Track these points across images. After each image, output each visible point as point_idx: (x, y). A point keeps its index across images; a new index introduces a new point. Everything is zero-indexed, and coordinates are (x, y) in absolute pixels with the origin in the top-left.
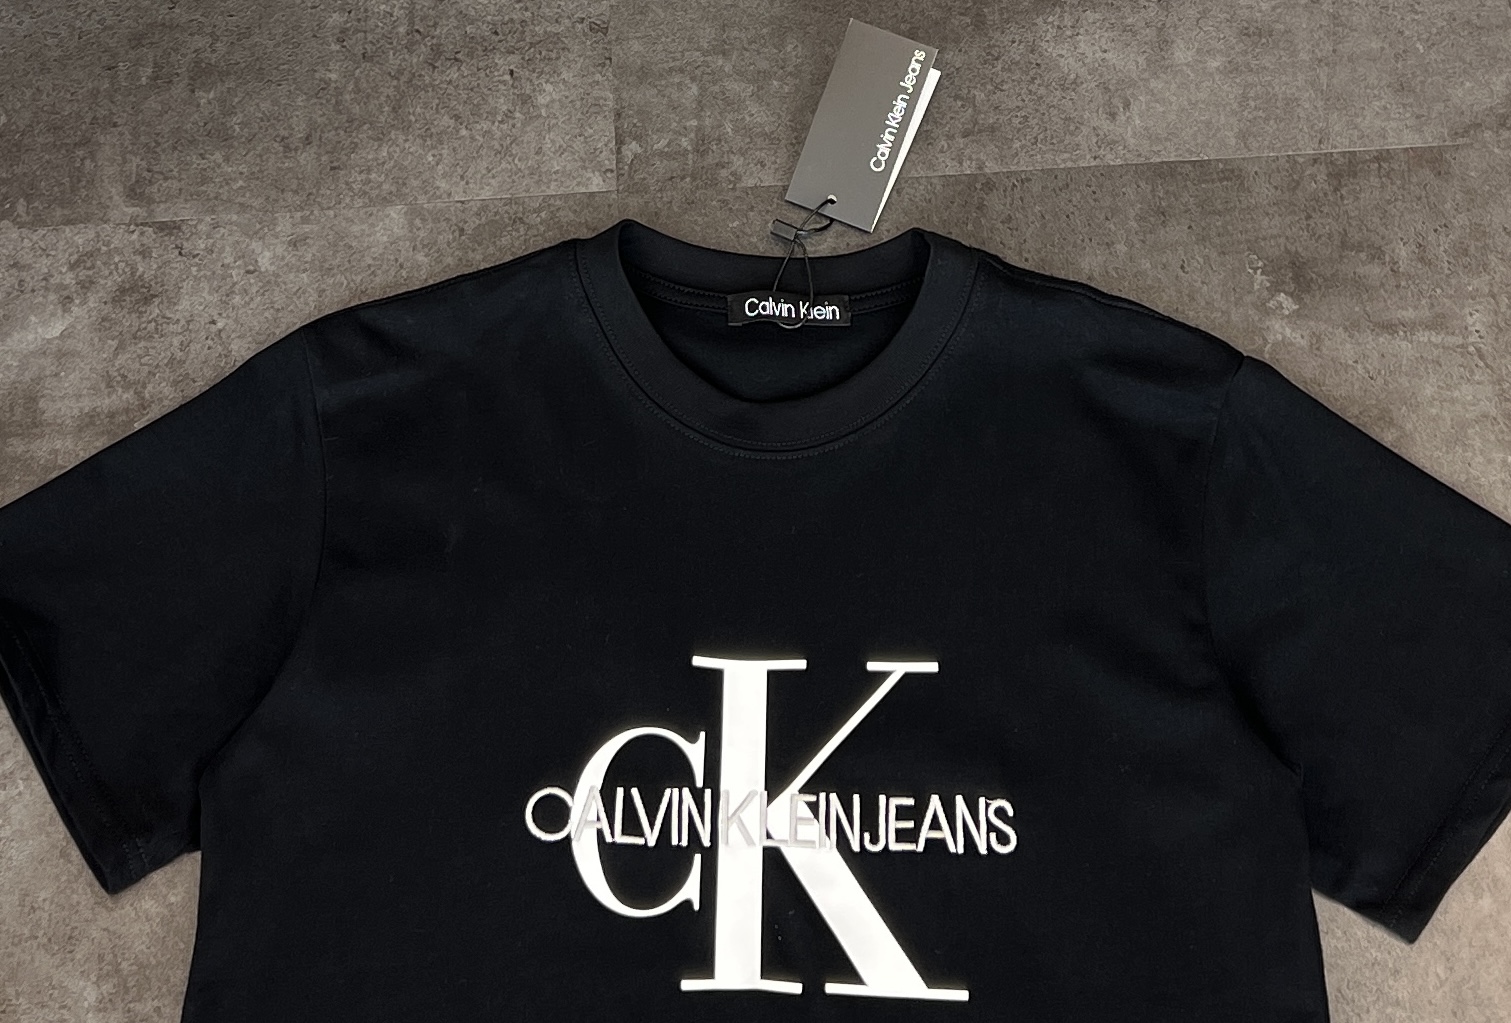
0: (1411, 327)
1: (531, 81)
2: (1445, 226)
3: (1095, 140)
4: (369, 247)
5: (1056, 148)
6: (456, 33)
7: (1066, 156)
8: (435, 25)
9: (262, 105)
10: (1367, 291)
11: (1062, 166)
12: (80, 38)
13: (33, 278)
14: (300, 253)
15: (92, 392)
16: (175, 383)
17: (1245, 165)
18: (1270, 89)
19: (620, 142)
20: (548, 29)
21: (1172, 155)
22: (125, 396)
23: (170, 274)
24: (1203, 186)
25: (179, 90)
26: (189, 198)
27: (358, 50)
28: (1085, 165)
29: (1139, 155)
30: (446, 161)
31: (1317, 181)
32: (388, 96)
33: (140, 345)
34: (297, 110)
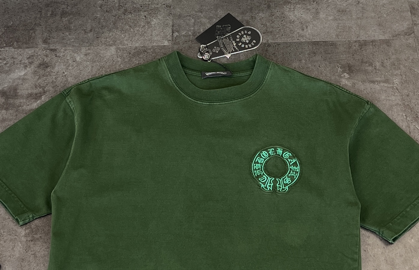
0: (379, 82)
1: (150, 18)
2: (389, 58)
3: (298, 35)
4: (105, 57)
5: (287, 37)
6: (131, 6)
7: (290, 39)
8: (126, 4)
9: (79, 22)
10: (368, 73)
11: (289, 41)
12: (33, 4)
13: (17, 61)
14: (87, 57)
15: (31, 88)
16: (53, 87)
17: (337, 42)
18: (345, 24)
19: (173, 32)
20: (155, 6)
21: (319, 39)
22: (40, 90)
23: (53, 61)
24: (326, 47)
25: (58, 17)
26: (59, 43)
27: (105, 10)
28: (295, 41)
29: (310, 39)
30: (127, 37)
31: (356, 47)
32: (112, 21)
33: (45, 78)
34: (88, 23)
